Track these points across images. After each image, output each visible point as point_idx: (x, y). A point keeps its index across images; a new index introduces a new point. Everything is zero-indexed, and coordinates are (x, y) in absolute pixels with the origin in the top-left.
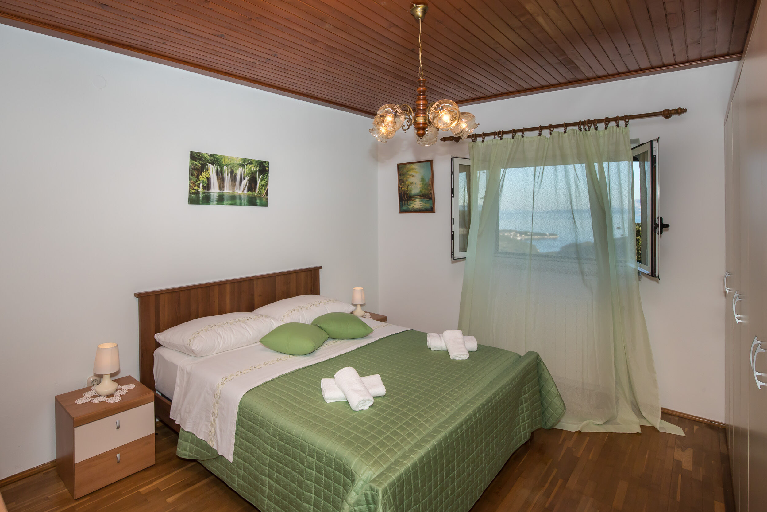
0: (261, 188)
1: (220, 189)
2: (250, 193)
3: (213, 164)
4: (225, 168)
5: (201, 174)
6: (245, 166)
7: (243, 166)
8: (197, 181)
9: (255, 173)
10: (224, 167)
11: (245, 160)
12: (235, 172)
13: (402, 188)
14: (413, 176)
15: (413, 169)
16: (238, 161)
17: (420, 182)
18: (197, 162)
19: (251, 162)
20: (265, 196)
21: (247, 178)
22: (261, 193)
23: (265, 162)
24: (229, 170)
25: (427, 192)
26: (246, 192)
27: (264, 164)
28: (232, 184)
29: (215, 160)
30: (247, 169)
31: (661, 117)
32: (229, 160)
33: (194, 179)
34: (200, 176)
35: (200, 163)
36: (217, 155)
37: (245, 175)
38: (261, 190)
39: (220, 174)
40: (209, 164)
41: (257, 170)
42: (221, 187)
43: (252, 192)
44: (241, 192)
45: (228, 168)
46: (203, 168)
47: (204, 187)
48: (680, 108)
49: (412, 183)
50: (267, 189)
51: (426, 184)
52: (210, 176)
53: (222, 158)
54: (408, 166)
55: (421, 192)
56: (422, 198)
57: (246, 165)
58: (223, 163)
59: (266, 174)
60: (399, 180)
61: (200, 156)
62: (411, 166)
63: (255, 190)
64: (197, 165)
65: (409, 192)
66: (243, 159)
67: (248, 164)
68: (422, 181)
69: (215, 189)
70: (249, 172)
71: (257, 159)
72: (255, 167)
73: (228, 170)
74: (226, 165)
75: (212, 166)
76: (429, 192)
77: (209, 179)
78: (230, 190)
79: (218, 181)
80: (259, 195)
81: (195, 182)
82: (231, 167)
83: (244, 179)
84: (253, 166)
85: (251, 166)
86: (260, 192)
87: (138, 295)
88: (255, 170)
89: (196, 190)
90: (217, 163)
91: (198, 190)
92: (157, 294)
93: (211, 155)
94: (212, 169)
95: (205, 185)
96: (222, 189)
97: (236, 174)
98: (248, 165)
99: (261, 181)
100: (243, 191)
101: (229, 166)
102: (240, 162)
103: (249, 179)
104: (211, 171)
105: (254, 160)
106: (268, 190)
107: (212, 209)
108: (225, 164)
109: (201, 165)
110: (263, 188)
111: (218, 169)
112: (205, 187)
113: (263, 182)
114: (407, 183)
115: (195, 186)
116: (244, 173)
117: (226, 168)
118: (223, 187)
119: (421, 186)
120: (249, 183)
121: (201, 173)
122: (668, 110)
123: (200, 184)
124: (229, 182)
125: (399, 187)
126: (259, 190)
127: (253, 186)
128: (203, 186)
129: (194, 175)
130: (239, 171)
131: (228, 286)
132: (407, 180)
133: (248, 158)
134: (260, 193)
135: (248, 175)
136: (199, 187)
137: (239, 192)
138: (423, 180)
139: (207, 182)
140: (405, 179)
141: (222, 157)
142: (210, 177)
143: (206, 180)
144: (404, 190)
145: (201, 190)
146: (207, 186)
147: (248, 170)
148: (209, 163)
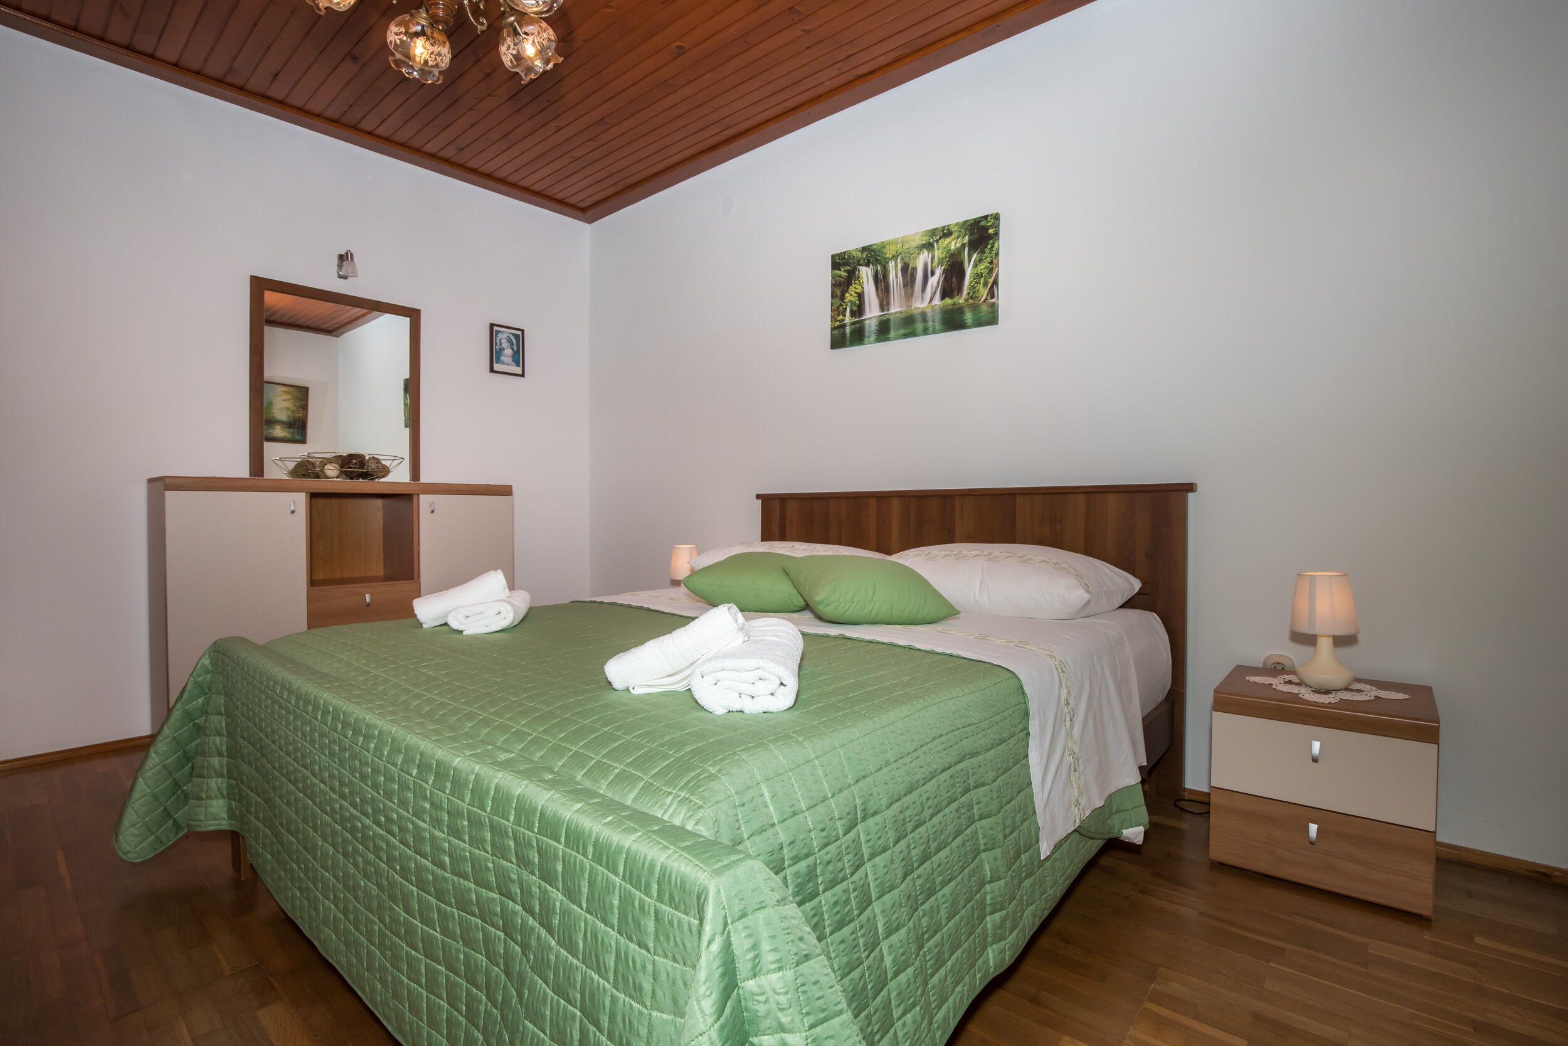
0: (976, 283)
1: (882, 308)
2: (948, 301)
3: (867, 265)
4: (891, 264)
5: (847, 291)
6: (935, 244)
7: (929, 246)
8: (841, 305)
9: (959, 252)
10: (888, 262)
11: (933, 232)
12: (911, 265)
16: (919, 240)
18: (840, 270)
19: (949, 230)
20: (986, 299)
21: (939, 272)
22: (976, 295)
23: (986, 217)
24: (900, 266)
26: (937, 301)
27: (983, 223)
28: (905, 294)
29: (873, 255)
30: (938, 249)
32: (900, 245)
33: (838, 302)
34: (847, 295)
35: (845, 271)
36: (875, 245)
37: (935, 264)
38: (974, 288)
39: (881, 281)
40: (861, 268)
41: (963, 245)
42: (884, 304)
43: (952, 298)
44: (925, 304)
45: (896, 262)
46: (852, 276)
47: (853, 314)
50: (991, 281)
52: (863, 288)
53: (884, 247)
57: (937, 241)
58: (887, 256)
59: (989, 246)
61: (846, 257)
63: (960, 290)
64: (840, 276)
66: (930, 231)
67: (940, 238)
69: (872, 312)
70: (944, 256)
71: (961, 220)
72: (958, 238)
73: (896, 266)
74: (894, 256)
75: (867, 268)
77: (861, 296)
78: (901, 306)
79: (878, 295)
80: (971, 301)
81: (838, 308)
82: (902, 259)
83: (933, 274)
84: (954, 239)
85: (948, 240)
86: (974, 292)
88: (958, 245)
89: (840, 321)
90: (876, 259)
91: (843, 320)
93: (864, 249)
94: (866, 273)
95: (855, 308)
96: (886, 308)
97: (915, 269)
98: (942, 240)
99: (976, 266)
100: (931, 301)
101: (899, 258)
102: (922, 240)
103: (945, 272)
104: (865, 279)
105: (957, 224)
106: (996, 282)
107: (870, 352)
108: (891, 256)
109: (846, 274)
110: (980, 282)
111: (877, 271)
112: (855, 311)
113: (982, 266)
115: (838, 315)
116: (932, 262)
117: (893, 262)
118: (888, 304)
120: (945, 279)
121: (848, 288)
123: (846, 309)
124: (900, 289)
126: (971, 290)
127: (954, 285)
128: (852, 311)
129: (837, 296)
130: (921, 260)
131: (896, 504)
133: (939, 225)
134: (973, 296)
135: (941, 262)
136: (845, 315)
137: (921, 306)
139: (858, 302)
141: (883, 246)
142: (863, 292)
143: (857, 298)
145: (848, 319)
146: (859, 310)
147: (940, 251)
148: (862, 265)
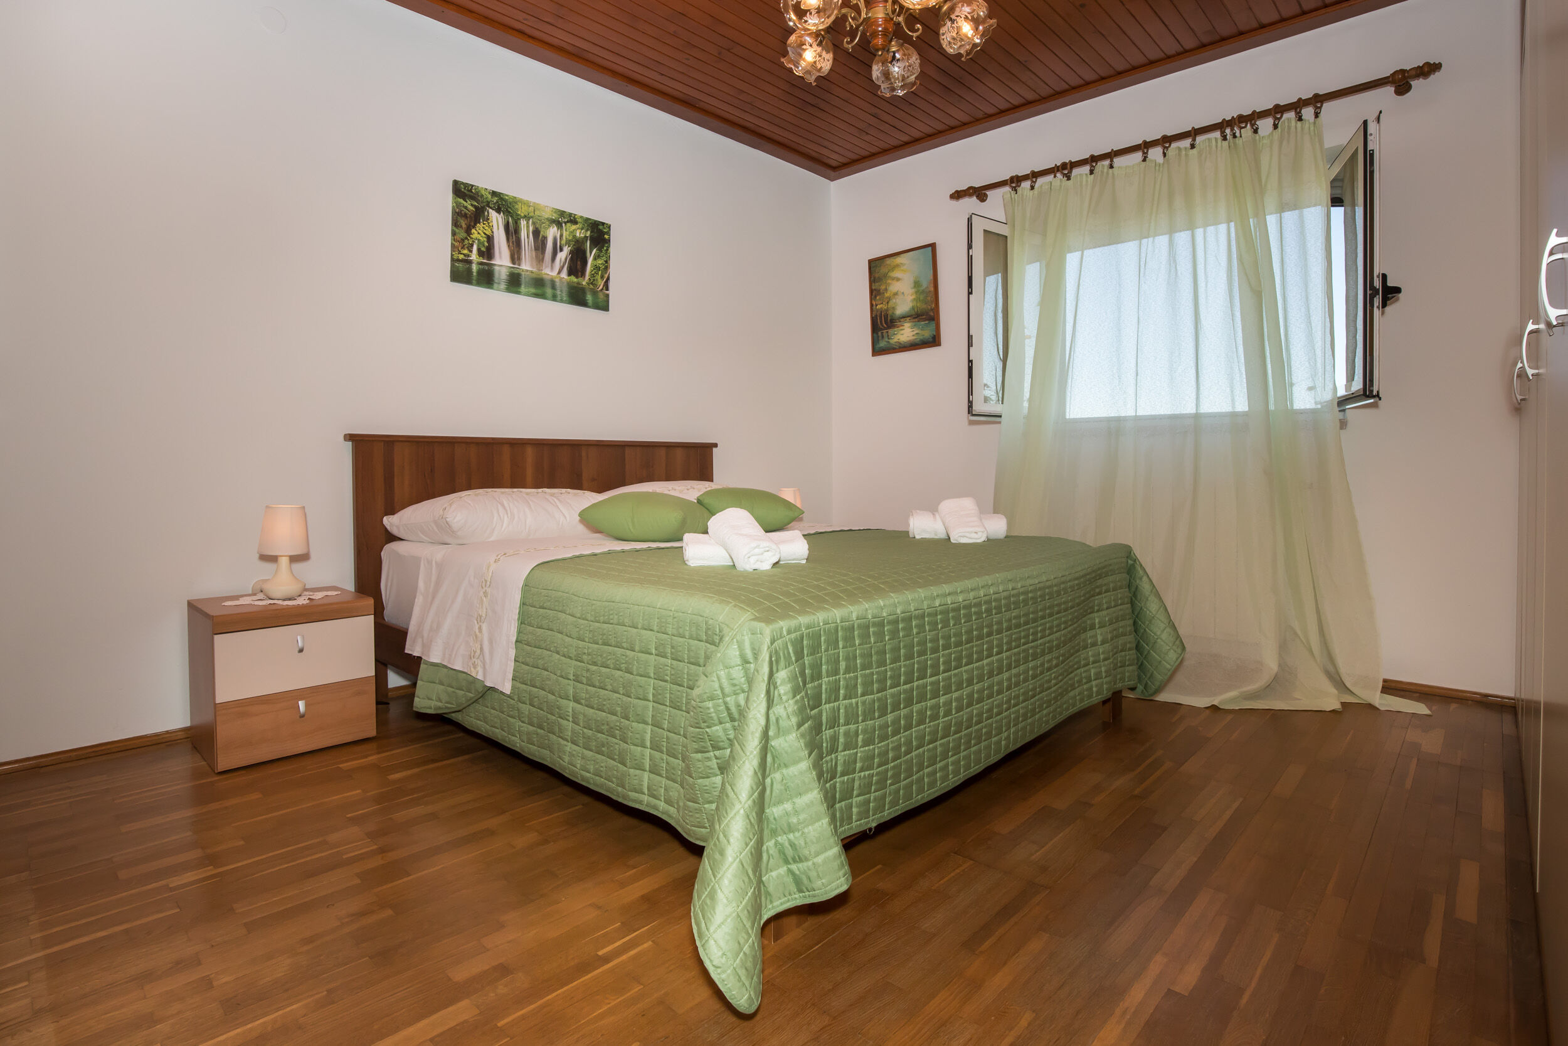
0: (595, 273)
1: (513, 260)
2: (573, 279)
3: (498, 211)
4: (523, 223)
5: (474, 227)
6: (564, 225)
7: (559, 224)
8: (466, 238)
9: (583, 241)
10: (520, 219)
11: (562, 213)
12: (542, 233)
13: (876, 305)
14: (898, 279)
15: (898, 266)
16: (548, 214)
17: (912, 288)
18: (466, 202)
19: (574, 217)
20: (602, 289)
21: (566, 250)
22: (595, 282)
23: (603, 224)
24: (531, 229)
25: (924, 306)
26: (564, 275)
27: (601, 227)
28: (536, 256)
29: (503, 204)
30: (566, 230)
31: (1389, 87)
32: (531, 209)
33: (462, 234)
34: (473, 231)
35: (472, 205)
36: (507, 196)
37: (564, 242)
38: (594, 277)
39: (512, 233)
40: (490, 210)
41: (586, 237)
42: (515, 257)
43: (577, 277)
44: (554, 274)
45: (528, 223)
46: (479, 216)
47: (481, 253)
48: (1427, 64)
49: (896, 294)
50: (606, 276)
51: (923, 292)
52: (493, 232)
53: (516, 203)
54: (889, 261)
55: (913, 308)
56: (917, 319)
57: (565, 223)
58: (519, 213)
59: (605, 248)
60: (871, 291)
61: (473, 191)
62: (894, 260)
63: (583, 274)
64: (466, 208)
65: (890, 313)
66: (560, 211)
67: (568, 222)
68: (915, 287)
69: (502, 260)
70: (570, 238)
71: (586, 216)
72: (582, 229)
73: (528, 227)
74: (525, 216)
75: (497, 215)
76: (929, 307)
77: (490, 239)
78: (532, 266)
79: (509, 246)
80: (591, 286)
81: (463, 240)
82: (534, 223)
83: (561, 250)
84: (578, 228)
85: (574, 227)
86: (594, 280)
87: (350, 437)
88: (582, 235)
89: (464, 255)
90: (507, 209)
91: (469, 256)
92: (389, 442)
93: (494, 193)
94: (496, 220)
95: (483, 249)
96: (517, 262)
97: (545, 238)
98: (569, 224)
99: (595, 259)
100: (559, 273)
101: (531, 220)
102: (553, 216)
103: (571, 252)
104: (495, 224)
105: (581, 217)
106: (608, 279)
107: (496, 299)
108: (522, 215)
109: (474, 209)
110: (598, 274)
111: (508, 222)
112: (484, 252)
113: (600, 262)
114: (887, 295)
115: (463, 248)
116: (560, 239)
117: (525, 222)
118: (519, 259)
119: (913, 297)
120: (571, 259)
121: (475, 224)
122: (1402, 71)
123: (472, 245)
124: (531, 250)
125: (872, 305)
126: (591, 277)
127: (579, 267)
128: (479, 250)
129: (461, 227)
130: (552, 232)
131: (530, 452)
132: (886, 290)
133: (569, 210)
134: (592, 282)
135: (568, 243)
136: (471, 251)
137: (550, 274)
138: (917, 284)
139: (486, 244)
140: (883, 287)
141: (516, 201)
142: (493, 236)
143: (485, 239)
144: (881, 308)
145: (474, 256)
146: (488, 252)
147: (568, 233)
148: (491, 208)
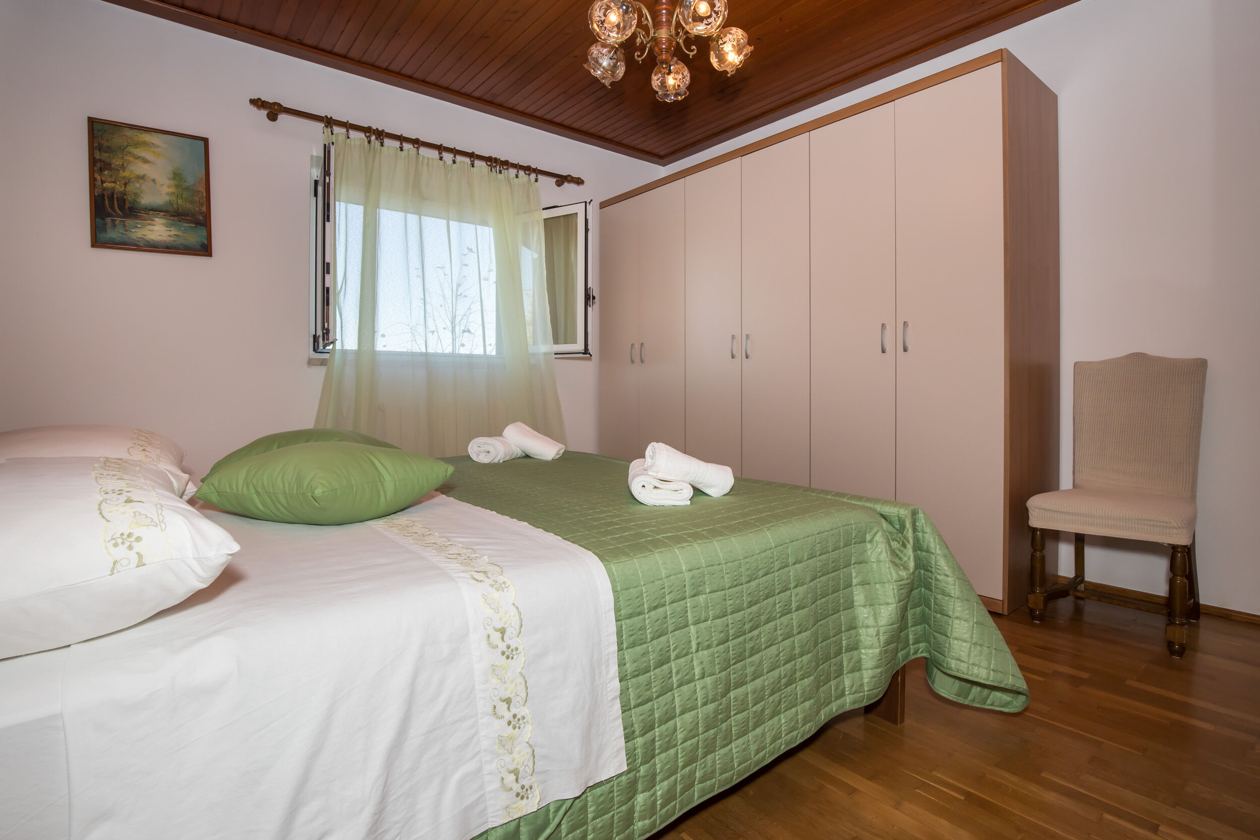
13: (103, 182)
14: (146, 161)
15: (145, 144)
17: (169, 179)
25: (188, 206)
49: (142, 178)
51: (187, 189)
54: (129, 133)
55: (171, 203)
56: (176, 218)
60: (93, 162)
62: (140, 135)
65: (130, 198)
68: (174, 179)
76: (197, 209)
114: (122, 174)
119: (171, 190)
125: (92, 180)
132: (123, 167)
138: (177, 176)
140: (116, 162)
144: (113, 188)
